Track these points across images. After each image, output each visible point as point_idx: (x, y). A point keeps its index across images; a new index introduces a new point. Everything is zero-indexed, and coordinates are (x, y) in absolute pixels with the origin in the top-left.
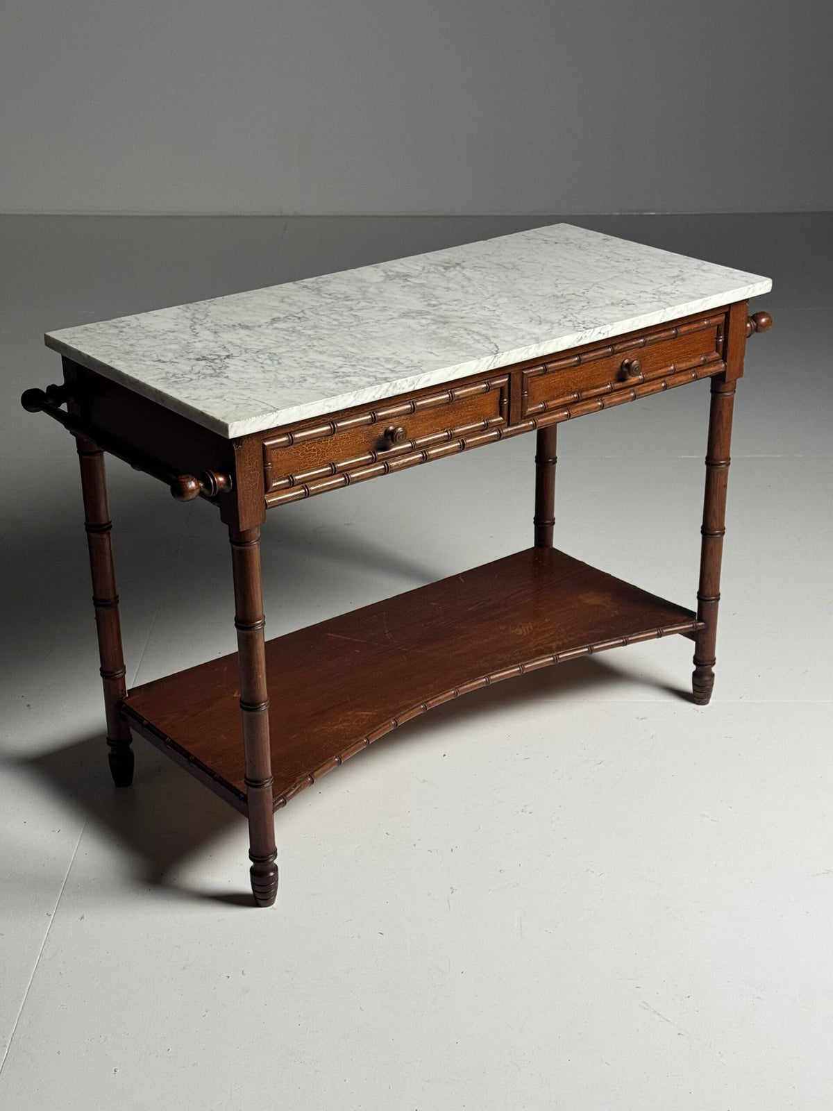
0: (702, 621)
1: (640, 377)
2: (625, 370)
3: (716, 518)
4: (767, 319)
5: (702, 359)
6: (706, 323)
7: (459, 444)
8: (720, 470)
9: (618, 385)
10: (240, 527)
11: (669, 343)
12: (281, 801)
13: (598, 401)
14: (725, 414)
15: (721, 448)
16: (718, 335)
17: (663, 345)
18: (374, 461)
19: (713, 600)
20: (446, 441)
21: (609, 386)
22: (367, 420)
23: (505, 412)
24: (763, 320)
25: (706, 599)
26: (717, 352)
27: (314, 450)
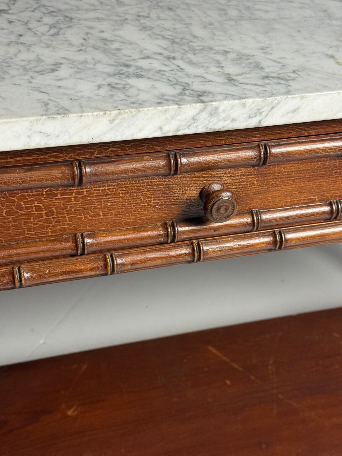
18: (170, 240)
20: (326, 220)
22: (158, 168)
27: (39, 209)
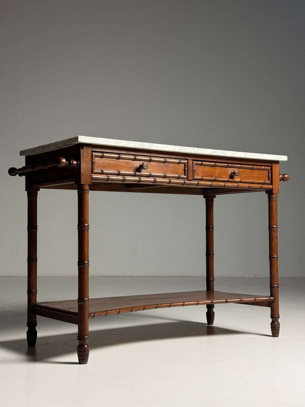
0: (272, 297)
1: (239, 180)
2: (233, 175)
3: (274, 250)
4: (287, 176)
5: (263, 181)
6: (263, 167)
7: (168, 181)
8: (274, 230)
9: (231, 180)
10: (81, 182)
11: (250, 171)
12: (93, 314)
13: (223, 183)
14: (274, 207)
15: (274, 221)
16: (269, 174)
17: (248, 170)
18: (135, 175)
19: (276, 287)
20: (163, 177)
21: (227, 179)
22: (132, 158)
23: (186, 174)
24: (286, 176)
25: (273, 286)
26: (269, 181)
27: (112, 163)
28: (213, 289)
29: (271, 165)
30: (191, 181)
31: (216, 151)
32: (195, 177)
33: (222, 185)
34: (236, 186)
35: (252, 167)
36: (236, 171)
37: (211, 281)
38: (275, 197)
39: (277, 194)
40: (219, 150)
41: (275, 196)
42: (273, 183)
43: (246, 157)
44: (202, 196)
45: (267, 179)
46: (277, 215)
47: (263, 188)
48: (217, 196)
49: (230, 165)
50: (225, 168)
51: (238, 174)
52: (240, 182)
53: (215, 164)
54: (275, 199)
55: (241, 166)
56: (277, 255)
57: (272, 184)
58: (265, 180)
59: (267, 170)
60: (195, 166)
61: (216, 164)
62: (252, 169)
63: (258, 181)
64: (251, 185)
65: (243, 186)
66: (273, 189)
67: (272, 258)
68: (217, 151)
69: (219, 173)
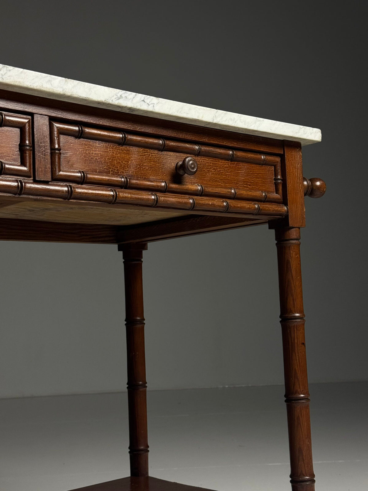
1: (199, 188)
2: (181, 172)
4: (321, 182)
5: (264, 194)
6: (262, 157)
8: (295, 324)
9: (173, 186)
11: (227, 164)
13: (153, 195)
14: (293, 264)
16: (276, 175)
17: (221, 163)
21: (163, 184)
23: (28, 160)
24: (318, 183)
26: (277, 193)
28: (147, 473)
29: (282, 153)
30: (46, 183)
31: (126, 95)
32: (61, 173)
33: (148, 199)
34: (189, 206)
35: (233, 155)
36: (189, 161)
37: (142, 452)
38: (295, 237)
39: (299, 228)
40: (134, 94)
41: (293, 233)
42: (289, 197)
43: (215, 121)
44: (115, 246)
45: (273, 188)
46: (301, 285)
47: (263, 212)
48: (149, 245)
49: (172, 144)
50: (156, 152)
51: (193, 168)
52: (202, 194)
53: (125, 138)
54: (294, 242)
55: (204, 148)
56: (307, 393)
57: (285, 202)
58: (268, 192)
59: (272, 165)
60: (58, 137)
61: (130, 137)
62: (232, 159)
63: (250, 193)
64: (232, 203)
65: (209, 205)
66: (290, 214)
67: (295, 400)
68: (130, 95)
69: (140, 166)
